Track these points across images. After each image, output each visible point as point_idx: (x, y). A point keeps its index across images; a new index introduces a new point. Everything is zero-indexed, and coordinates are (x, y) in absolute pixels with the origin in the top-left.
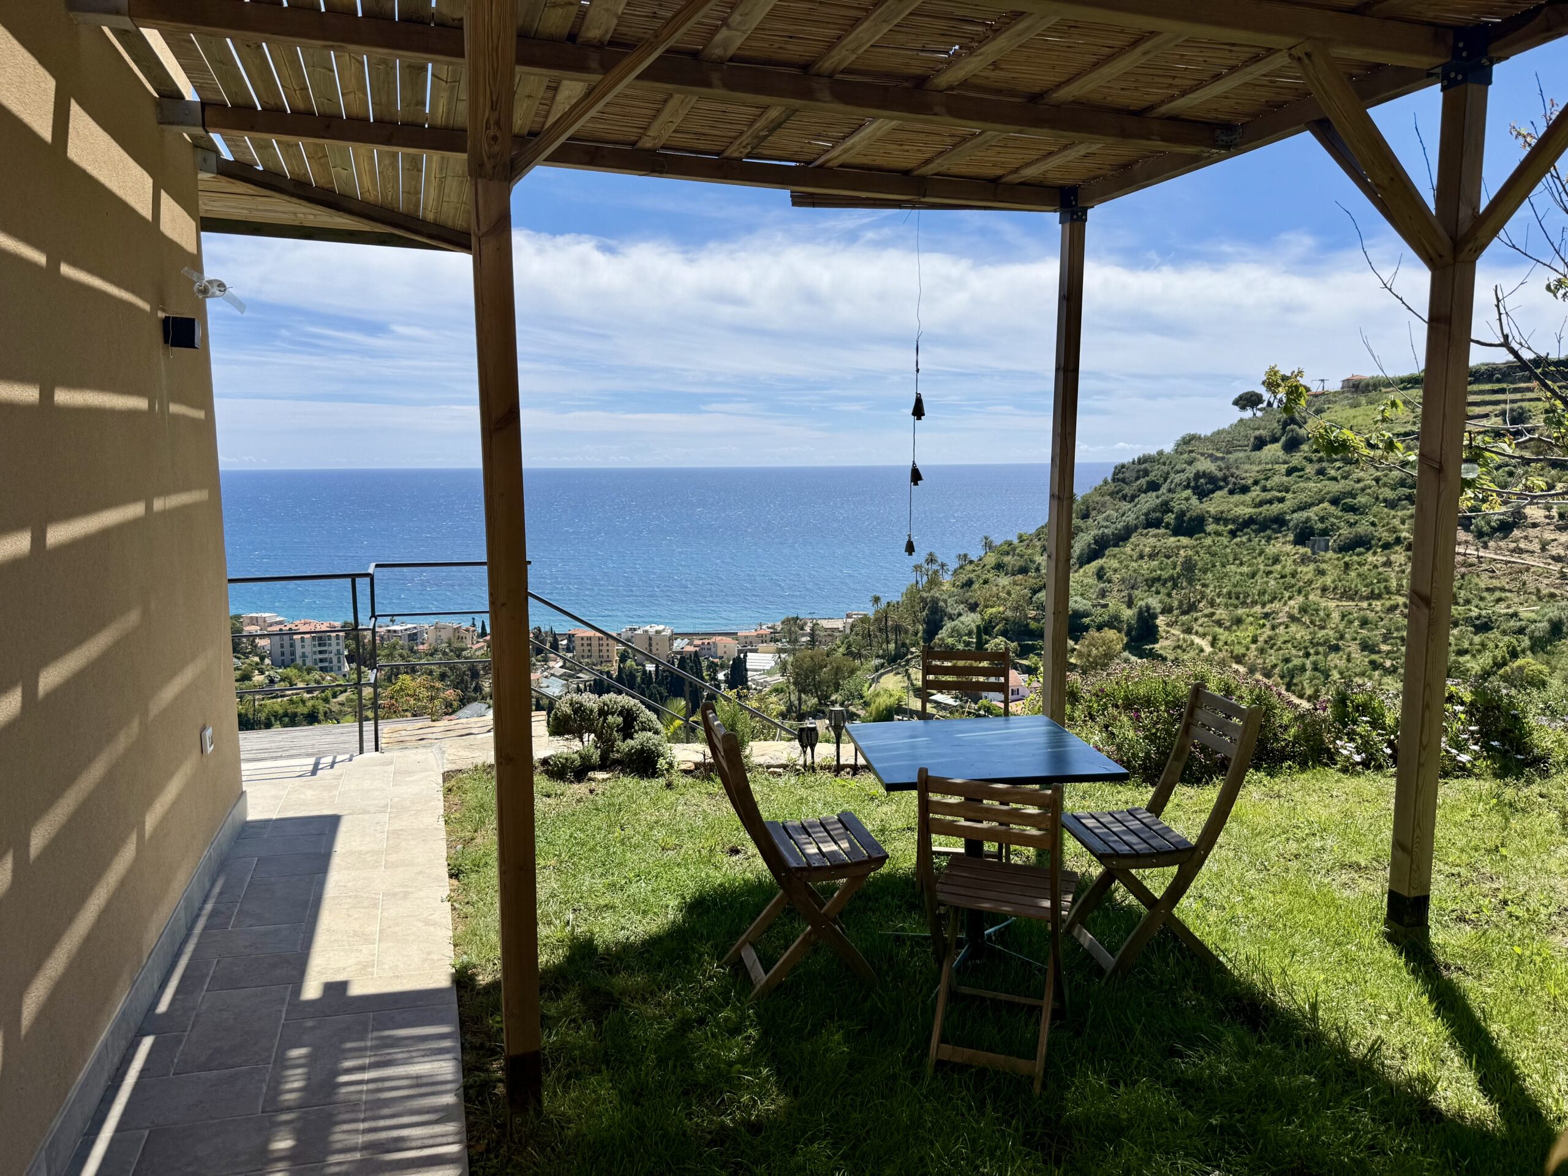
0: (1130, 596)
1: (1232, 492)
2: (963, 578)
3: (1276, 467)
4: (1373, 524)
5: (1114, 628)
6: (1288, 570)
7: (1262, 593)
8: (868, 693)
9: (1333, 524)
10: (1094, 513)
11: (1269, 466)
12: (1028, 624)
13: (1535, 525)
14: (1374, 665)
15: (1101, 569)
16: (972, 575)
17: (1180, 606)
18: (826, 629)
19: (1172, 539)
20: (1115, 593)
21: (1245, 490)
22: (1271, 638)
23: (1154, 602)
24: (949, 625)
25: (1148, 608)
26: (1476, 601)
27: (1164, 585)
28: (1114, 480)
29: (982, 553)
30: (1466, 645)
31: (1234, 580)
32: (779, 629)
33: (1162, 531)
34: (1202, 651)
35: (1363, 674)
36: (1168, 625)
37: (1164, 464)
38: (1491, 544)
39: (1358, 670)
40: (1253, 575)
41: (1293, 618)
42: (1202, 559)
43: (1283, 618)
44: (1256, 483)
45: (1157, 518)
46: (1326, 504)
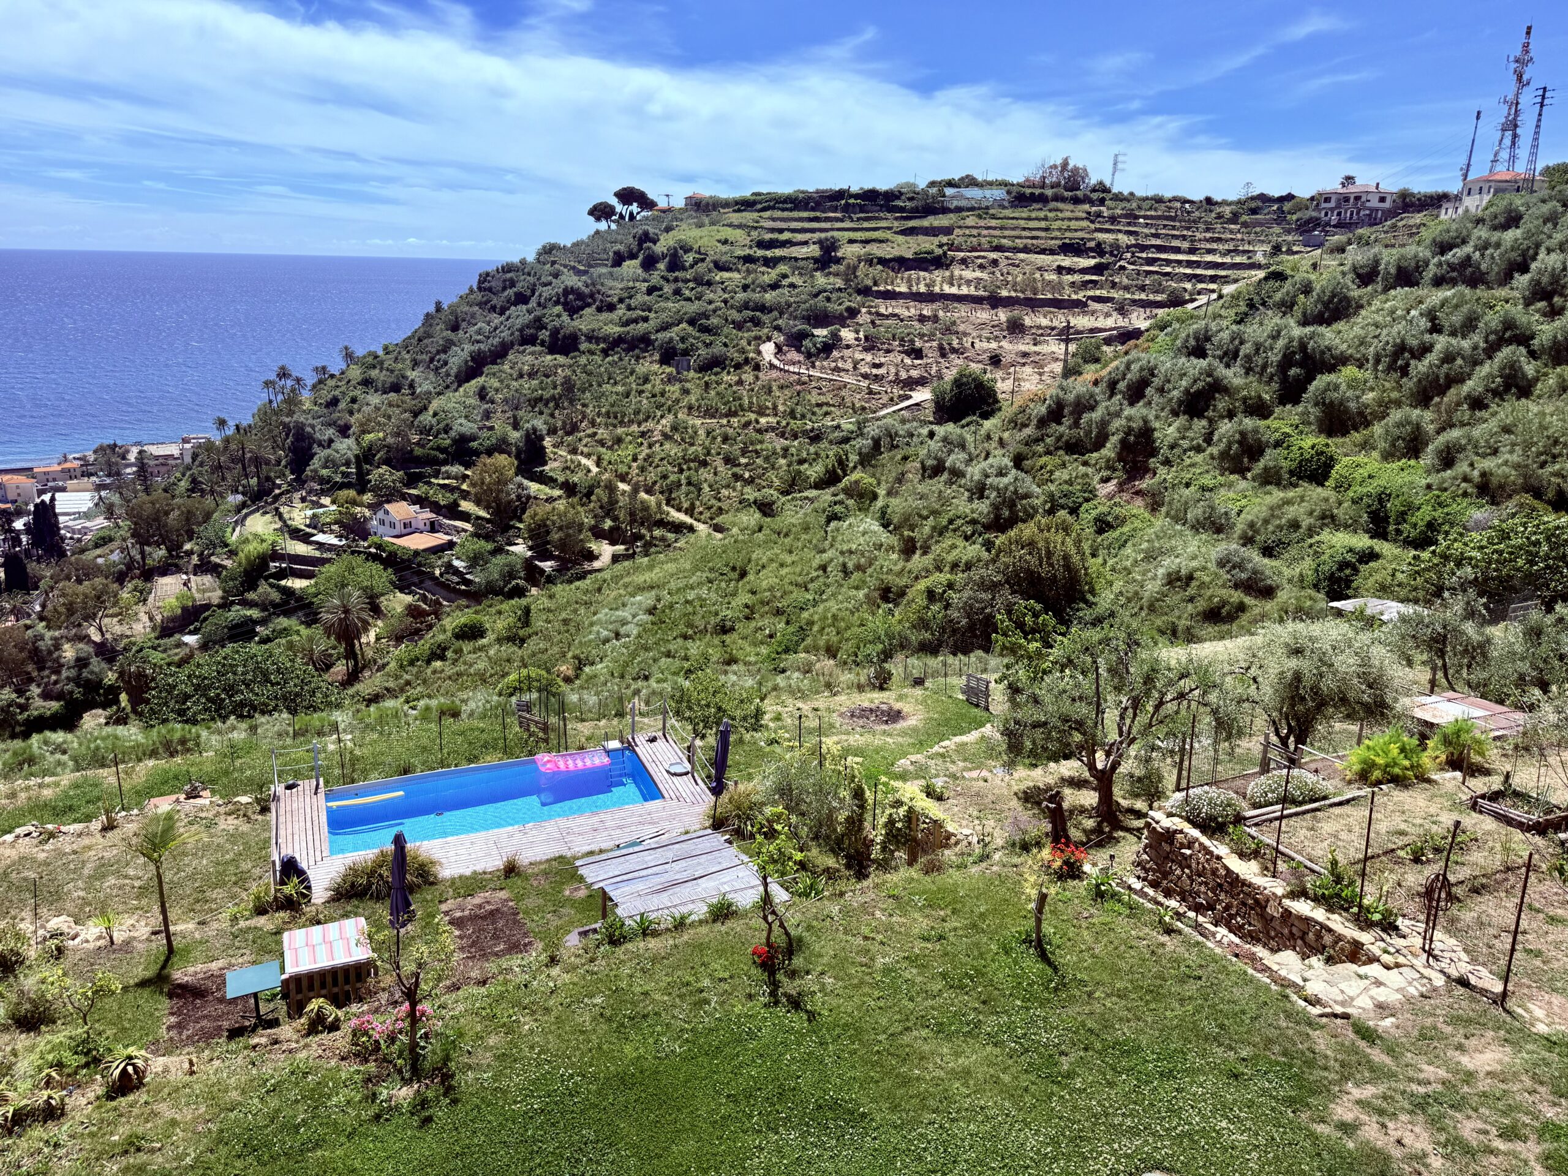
0: (515, 417)
1: (599, 310)
2: (326, 395)
3: (637, 284)
4: (725, 345)
5: (502, 452)
6: (657, 390)
7: (637, 412)
8: (233, 538)
9: (692, 345)
10: (464, 325)
11: (631, 284)
12: (412, 450)
13: (848, 347)
14: (737, 477)
15: (483, 388)
16: (337, 393)
17: (563, 428)
18: (157, 457)
19: (549, 357)
20: (499, 414)
21: (611, 308)
22: (649, 456)
23: (539, 423)
24: (321, 454)
25: (535, 430)
26: (809, 416)
27: (546, 405)
28: (480, 289)
29: (344, 367)
30: (804, 455)
31: (611, 400)
32: (91, 459)
33: (538, 348)
34: (589, 471)
35: (728, 486)
36: (554, 446)
37: (529, 274)
38: (817, 363)
39: (724, 483)
40: (627, 395)
41: (666, 437)
42: (580, 378)
43: (657, 436)
44: (621, 301)
45: (532, 335)
46: (684, 325)
